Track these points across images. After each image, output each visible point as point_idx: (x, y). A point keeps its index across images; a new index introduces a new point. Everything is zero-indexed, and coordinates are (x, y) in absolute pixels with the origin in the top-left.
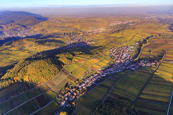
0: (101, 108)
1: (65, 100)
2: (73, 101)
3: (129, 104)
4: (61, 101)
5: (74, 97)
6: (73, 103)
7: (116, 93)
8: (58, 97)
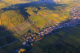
0: (50, 49)
1: (26, 41)
2: (32, 43)
3: (72, 49)
4: (23, 42)
5: (33, 40)
6: (32, 44)
7: (65, 41)
8: (21, 39)
